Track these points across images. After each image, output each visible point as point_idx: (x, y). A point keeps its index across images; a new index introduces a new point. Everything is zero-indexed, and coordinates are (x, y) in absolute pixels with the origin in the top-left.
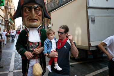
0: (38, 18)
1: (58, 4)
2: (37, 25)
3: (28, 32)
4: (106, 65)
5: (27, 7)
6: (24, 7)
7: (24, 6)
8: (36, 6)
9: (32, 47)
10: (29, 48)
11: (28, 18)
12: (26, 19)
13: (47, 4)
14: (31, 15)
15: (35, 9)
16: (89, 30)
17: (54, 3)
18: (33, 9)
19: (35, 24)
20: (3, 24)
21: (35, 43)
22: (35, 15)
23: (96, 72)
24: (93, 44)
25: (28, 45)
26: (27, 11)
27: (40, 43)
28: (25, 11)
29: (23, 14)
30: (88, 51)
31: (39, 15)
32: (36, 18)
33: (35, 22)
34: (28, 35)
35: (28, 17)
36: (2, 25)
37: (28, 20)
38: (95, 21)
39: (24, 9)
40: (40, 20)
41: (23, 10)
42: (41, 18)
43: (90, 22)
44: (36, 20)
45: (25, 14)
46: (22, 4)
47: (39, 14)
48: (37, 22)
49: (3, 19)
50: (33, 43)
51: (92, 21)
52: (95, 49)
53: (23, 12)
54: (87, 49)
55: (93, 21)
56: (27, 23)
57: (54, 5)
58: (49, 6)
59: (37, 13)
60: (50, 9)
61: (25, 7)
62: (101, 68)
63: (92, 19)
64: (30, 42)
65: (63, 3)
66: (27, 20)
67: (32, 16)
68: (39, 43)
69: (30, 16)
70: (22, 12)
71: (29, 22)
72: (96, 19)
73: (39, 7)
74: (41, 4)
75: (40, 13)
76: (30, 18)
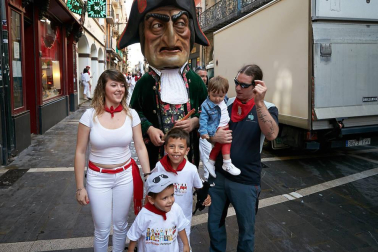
0: (183, 44)
1: (233, 12)
2: (179, 62)
3: (159, 78)
4: (353, 168)
5: (156, 18)
6: (148, 18)
7: (149, 14)
8: (176, 13)
9: (170, 115)
10: (163, 117)
11: (158, 45)
12: (152, 47)
13: (206, 11)
14: (166, 38)
15: (175, 21)
16: (313, 78)
17: (223, 8)
18: (171, 23)
19: (175, 58)
20: (103, 58)
21: (177, 105)
22: (176, 38)
23: (326, 183)
24: (321, 114)
25: (159, 111)
26: (157, 26)
27: (189, 105)
28: (151, 27)
29: (144, 34)
30: (307, 130)
31: (185, 38)
32: (179, 44)
33: (174, 54)
34: (158, 87)
35: (158, 41)
36: (100, 62)
37: (158, 49)
38: (330, 54)
39: (147, 23)
40: (185, 48)
41: (143, 25)
42: (187, 43)
43: (317, 58)
44: (178, 48)
45: (150, 35)
46: (143, 9)
47: (183, 34)
48: (180, 53)
49: (103, 48)
50: (171, 105)
51: (322, 55)
52: (325, 126)
53: (143, 29)
54: (305, 125)
55: (326, 55)
56: (154, 58)
57: (223, 13)
58: (210, 16)
59: (179, 31)
60: (212, 24)
61: (151, 18)
62: (339, 175)
63: (324, 51)
64: (165, 104)
65: (246, 9)
66: (156, 51)
67: (169, 39)
68: (185, 105)
69: (163, 40)
70: (141, 32)
71: (161, 54)
72: (335, 50)
73: (185, 16)
74: (188, 8)
75: (186, 31)
76: (163, 45)
